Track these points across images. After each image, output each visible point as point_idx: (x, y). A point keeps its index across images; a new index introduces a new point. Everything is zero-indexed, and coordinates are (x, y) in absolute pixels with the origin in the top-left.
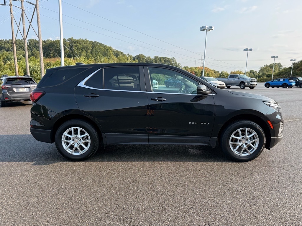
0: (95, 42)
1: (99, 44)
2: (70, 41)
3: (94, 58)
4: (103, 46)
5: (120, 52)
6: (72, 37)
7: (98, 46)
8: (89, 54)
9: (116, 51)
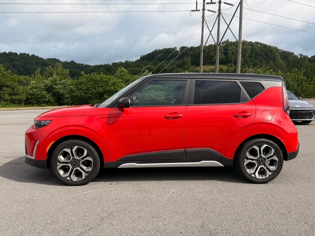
0: (256, 42)
1: (261, 44)
2: (225, 44)
3: (253, 63)
4: (265, 46)
5: (289, 52)
6: (228, 40)
7: (259, 48)
8: (247, 58)
9: (284, 52)
